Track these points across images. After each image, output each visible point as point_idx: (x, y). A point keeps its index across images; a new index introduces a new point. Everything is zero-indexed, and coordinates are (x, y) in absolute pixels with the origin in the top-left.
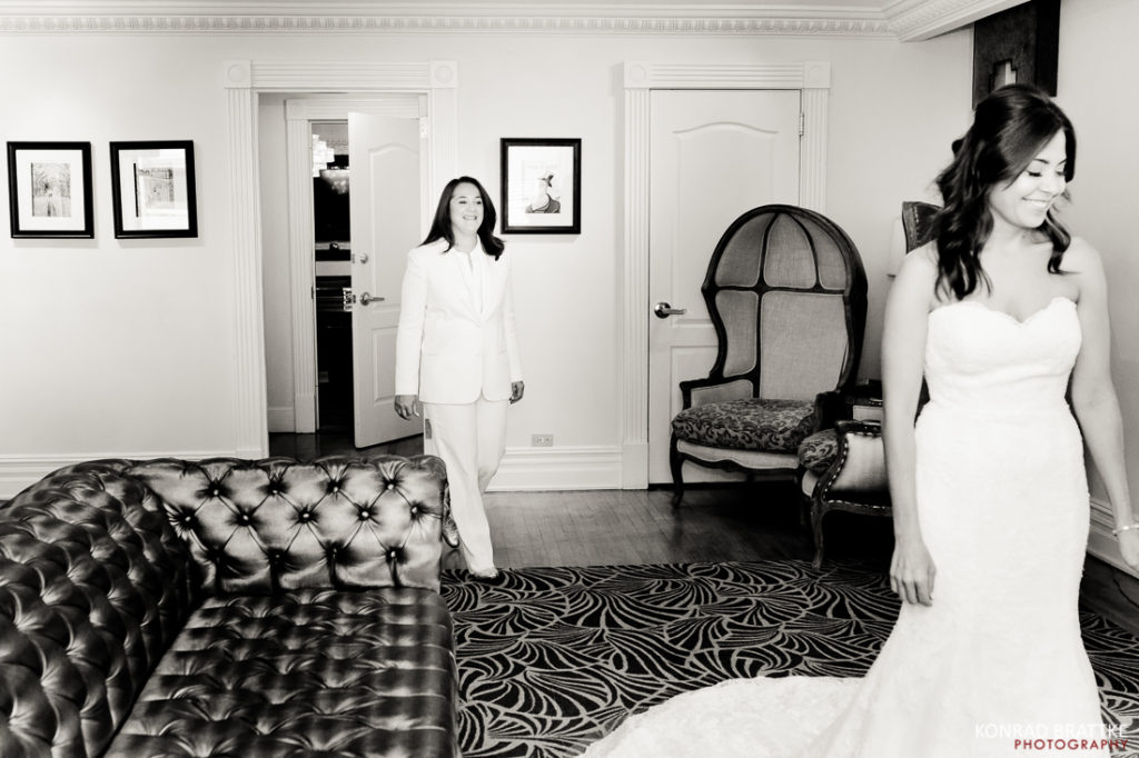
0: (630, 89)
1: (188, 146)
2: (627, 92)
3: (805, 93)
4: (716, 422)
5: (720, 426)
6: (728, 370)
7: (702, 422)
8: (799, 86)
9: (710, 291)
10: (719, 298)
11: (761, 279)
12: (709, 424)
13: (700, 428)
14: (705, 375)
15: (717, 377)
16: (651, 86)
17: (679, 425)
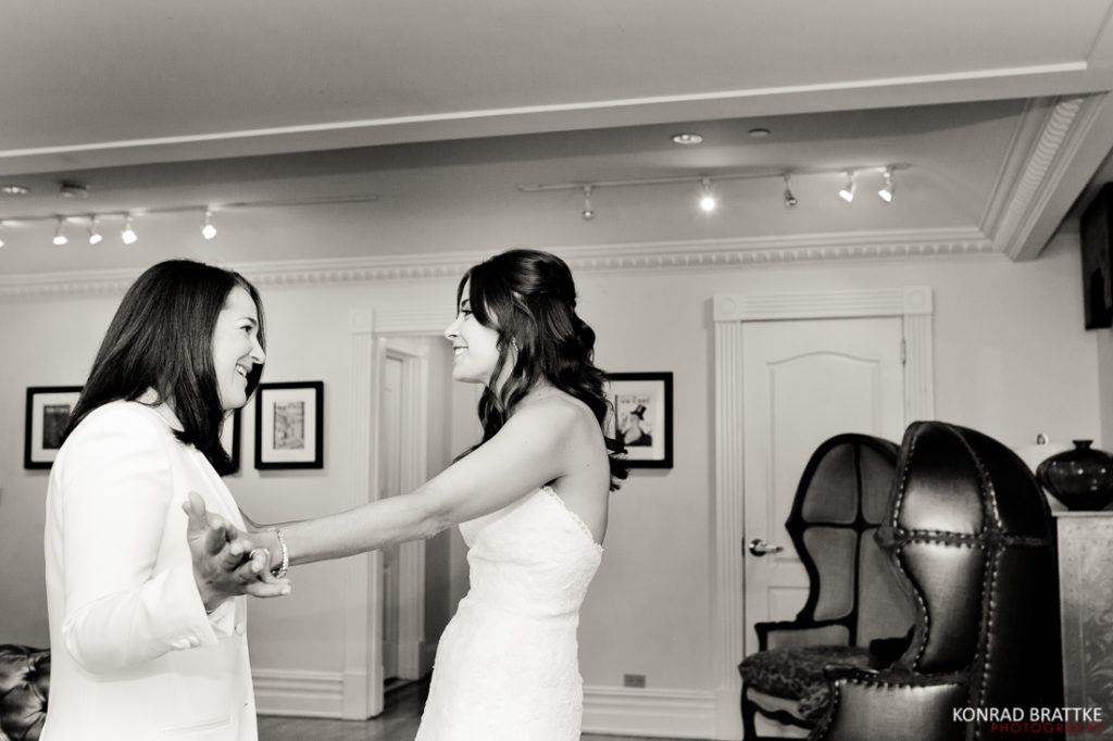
0: (721, 322)
1: (318, 386)
2: (718, 326)
3: (906, 318)
4: (772, 667)
5: (774, 672)
6: (818, 614)
7: (762, 666)
8: (898, 312)
9: (796, 526)
10: (808, 536)
11: (860, 516)
12: (767, 669)
13: (759, 673)
14: (792, 618)
15: (806, 620)
16: (744, 317)
17: (744, 669)
